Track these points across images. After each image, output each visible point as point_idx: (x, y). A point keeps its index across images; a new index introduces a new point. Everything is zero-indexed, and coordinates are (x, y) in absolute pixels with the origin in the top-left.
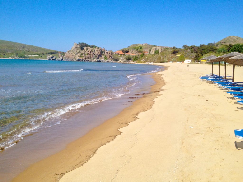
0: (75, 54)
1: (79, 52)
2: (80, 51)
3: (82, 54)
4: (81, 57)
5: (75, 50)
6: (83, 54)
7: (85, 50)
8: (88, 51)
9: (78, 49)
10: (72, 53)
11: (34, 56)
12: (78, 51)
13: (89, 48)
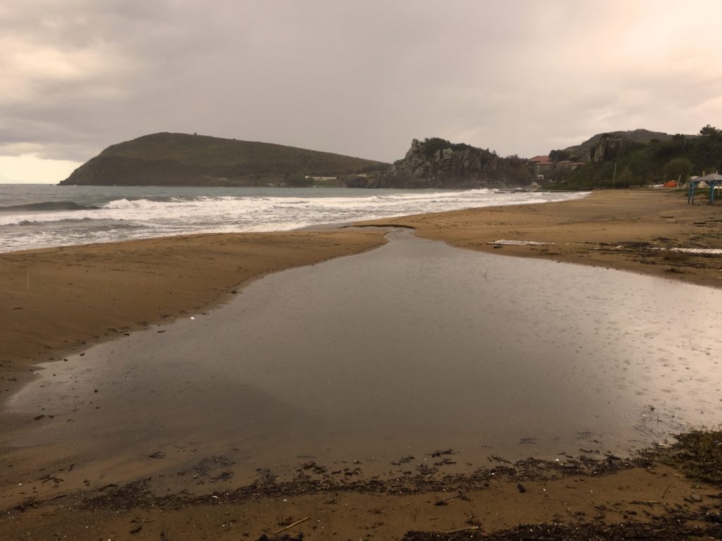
0: (410, 171)
1: (420, 165)
2: (425, 160)
3: (427, 169)
4: (423, 176)
5: (414, 159)
6: (430, 170)
7: (438, 159)
8: (442, 160)
9: (419, 157)
10: (404, 167)
11: (325, 179)
12: (420, 161)
13: (450, 151)
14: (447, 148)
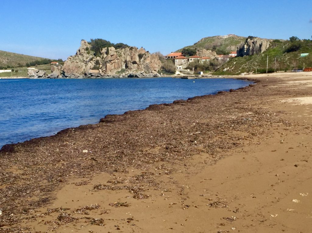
0: (83, 64)
2: (94, 55)
3: (97, 63)
4: (95, 68)
6: (100, 63)
9: (88, 53)
10: (78, 61)
11: (2, 71)
12: (91, 57)
13: (113, 48)
14: (110, 47)
